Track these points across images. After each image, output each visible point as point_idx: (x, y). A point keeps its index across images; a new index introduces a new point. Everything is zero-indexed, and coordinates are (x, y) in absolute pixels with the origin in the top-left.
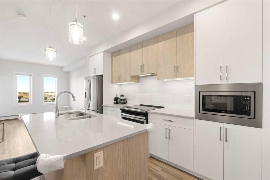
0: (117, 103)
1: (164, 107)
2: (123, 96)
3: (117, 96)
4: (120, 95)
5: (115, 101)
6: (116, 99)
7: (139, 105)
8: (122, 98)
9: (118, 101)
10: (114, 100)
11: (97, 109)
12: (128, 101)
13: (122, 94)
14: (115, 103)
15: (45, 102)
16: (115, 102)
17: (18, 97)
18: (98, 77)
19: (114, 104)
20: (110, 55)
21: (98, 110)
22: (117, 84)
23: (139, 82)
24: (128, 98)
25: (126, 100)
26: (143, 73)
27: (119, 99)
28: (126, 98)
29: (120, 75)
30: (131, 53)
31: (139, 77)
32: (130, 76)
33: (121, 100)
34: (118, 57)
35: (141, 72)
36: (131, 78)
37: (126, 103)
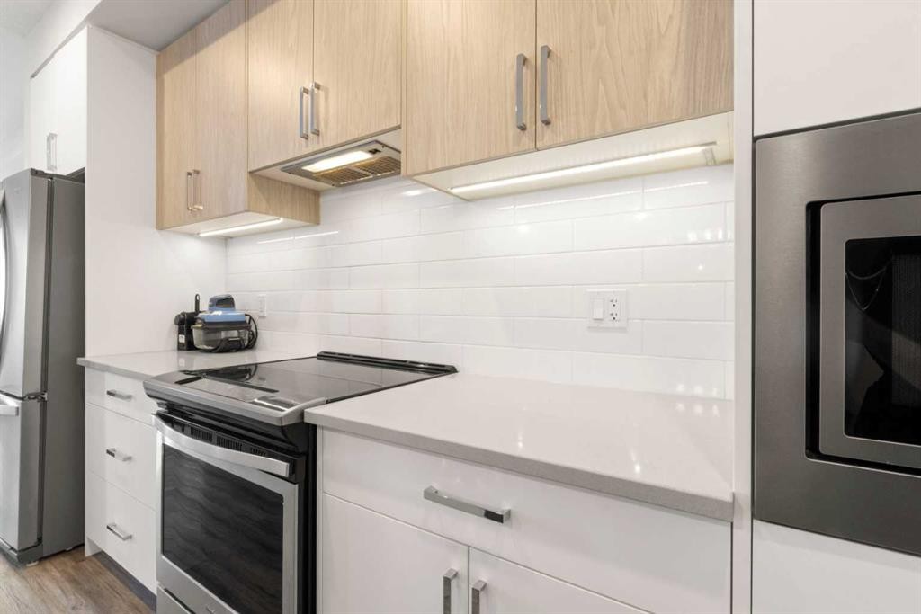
0: (189, 346)
1: (451, 370)
2: (226, 302)
3: (197, 303)
4: (212, 300)
5: (180, 332)
6: (186, 323)
7: (315, 355)
8: (219, 313)
9: (197, 335)
10: (176, 328)
11: (36, 389)
12: (264, 336)
14: (180, 347)
16: (183, 339)
19: (176, 353)
20: (151, 57)
21: (43, 392)
23: (315, 219)
24: (260, 317)
25: (248, 328)
26: (318, 143)
27: (203, 320)
28: (251, 318)
29: (197, 172)
30: (253, 22)
31: (317, 194)
32: (244, 176)
33: (212, 327)
34: (188, 63)
35: (307, 138)
36: (253, 183)
37: (246, 344)
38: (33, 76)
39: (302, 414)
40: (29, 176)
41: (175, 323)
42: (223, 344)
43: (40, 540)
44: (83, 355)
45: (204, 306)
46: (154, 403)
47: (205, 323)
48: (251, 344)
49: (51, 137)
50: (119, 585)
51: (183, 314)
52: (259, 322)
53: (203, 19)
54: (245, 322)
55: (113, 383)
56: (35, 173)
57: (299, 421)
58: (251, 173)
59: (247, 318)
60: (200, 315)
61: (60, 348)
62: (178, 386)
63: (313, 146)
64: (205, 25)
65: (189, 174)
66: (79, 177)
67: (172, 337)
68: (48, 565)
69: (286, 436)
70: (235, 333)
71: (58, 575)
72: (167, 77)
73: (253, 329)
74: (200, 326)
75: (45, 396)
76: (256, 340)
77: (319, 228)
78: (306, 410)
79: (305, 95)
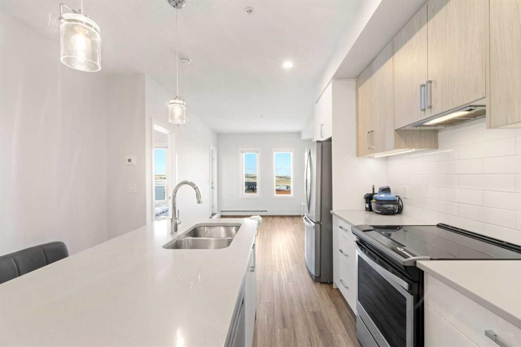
0: (370, 209)
2: (387, 190)
3: (373, 189)
4: (380, 189)
5: (366, 203)
6: (369, 198)
7: (436, 224)
8: (383, 196)
9: (373, 205)
10: (365, 200)
11: (319, 220)
12: (406, 208)
13: (384, 185)
14: (367, 209)
15: (278, 191)
16: (367, 206)
17: (246, 182)
18: (320, 144)
19: (365, 212)
20: (354, 82)
21: (321, 221)
22: (373, 158)
23: (436, 146)
24: (404, 198)
25: (398, 204)
26: (431, 112)
27: (376, 198)
28: (399, 198)
29: (372, 131)
30: (396, 55)
31: (436, 131)
32: (393, 132)
33: (380, 202)
34: (368, 81)
35: (424, 110)
36: (397, 135)
37: (397, 212)
38: (317, 102)
39: (415, 262)
40: (316, 143)
41: (364, 198)
42: (385, 211)
43: (320, 275)
44: (332, 210)
45: (376, 191)
46: (355, 237)
47: (377, 200)
48: (400, 211)
49: (322, 125)
50: (344, 304)
51: (367, 194)
52: (404, 200)
53: (373, 60)
54: (396, 201)
55: (341, 223)
56: (318, 142)
57: (413, 265)
58: (396, 130)
59: (397, 198)
60: (375, 196)
61: (325, 204)
62: (362, 232)
63: (428, 114)
64: (375, 62)
65: (369, 132)
66: (330, 140)
67: (363, 204)
68: (323, 286)
69: (406, 270)
70: (392, 206)
71: (325, 291)
72: (360, 90)
73: (400, 203)
74: (374, 201)
75: (321, 223)
76: (402, 210)
77: (438, 150)
78: (417, 261)
79: (423, 88)
